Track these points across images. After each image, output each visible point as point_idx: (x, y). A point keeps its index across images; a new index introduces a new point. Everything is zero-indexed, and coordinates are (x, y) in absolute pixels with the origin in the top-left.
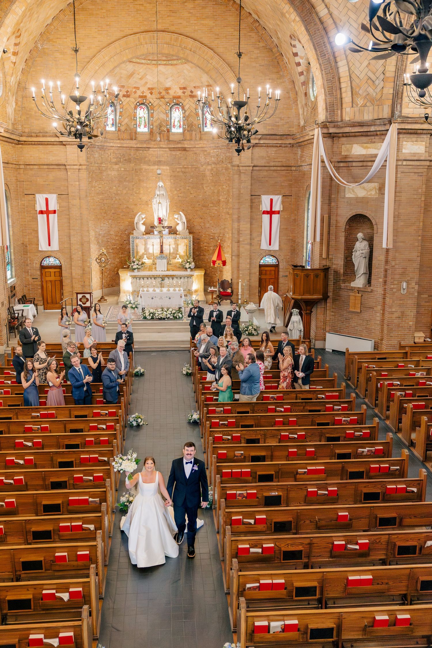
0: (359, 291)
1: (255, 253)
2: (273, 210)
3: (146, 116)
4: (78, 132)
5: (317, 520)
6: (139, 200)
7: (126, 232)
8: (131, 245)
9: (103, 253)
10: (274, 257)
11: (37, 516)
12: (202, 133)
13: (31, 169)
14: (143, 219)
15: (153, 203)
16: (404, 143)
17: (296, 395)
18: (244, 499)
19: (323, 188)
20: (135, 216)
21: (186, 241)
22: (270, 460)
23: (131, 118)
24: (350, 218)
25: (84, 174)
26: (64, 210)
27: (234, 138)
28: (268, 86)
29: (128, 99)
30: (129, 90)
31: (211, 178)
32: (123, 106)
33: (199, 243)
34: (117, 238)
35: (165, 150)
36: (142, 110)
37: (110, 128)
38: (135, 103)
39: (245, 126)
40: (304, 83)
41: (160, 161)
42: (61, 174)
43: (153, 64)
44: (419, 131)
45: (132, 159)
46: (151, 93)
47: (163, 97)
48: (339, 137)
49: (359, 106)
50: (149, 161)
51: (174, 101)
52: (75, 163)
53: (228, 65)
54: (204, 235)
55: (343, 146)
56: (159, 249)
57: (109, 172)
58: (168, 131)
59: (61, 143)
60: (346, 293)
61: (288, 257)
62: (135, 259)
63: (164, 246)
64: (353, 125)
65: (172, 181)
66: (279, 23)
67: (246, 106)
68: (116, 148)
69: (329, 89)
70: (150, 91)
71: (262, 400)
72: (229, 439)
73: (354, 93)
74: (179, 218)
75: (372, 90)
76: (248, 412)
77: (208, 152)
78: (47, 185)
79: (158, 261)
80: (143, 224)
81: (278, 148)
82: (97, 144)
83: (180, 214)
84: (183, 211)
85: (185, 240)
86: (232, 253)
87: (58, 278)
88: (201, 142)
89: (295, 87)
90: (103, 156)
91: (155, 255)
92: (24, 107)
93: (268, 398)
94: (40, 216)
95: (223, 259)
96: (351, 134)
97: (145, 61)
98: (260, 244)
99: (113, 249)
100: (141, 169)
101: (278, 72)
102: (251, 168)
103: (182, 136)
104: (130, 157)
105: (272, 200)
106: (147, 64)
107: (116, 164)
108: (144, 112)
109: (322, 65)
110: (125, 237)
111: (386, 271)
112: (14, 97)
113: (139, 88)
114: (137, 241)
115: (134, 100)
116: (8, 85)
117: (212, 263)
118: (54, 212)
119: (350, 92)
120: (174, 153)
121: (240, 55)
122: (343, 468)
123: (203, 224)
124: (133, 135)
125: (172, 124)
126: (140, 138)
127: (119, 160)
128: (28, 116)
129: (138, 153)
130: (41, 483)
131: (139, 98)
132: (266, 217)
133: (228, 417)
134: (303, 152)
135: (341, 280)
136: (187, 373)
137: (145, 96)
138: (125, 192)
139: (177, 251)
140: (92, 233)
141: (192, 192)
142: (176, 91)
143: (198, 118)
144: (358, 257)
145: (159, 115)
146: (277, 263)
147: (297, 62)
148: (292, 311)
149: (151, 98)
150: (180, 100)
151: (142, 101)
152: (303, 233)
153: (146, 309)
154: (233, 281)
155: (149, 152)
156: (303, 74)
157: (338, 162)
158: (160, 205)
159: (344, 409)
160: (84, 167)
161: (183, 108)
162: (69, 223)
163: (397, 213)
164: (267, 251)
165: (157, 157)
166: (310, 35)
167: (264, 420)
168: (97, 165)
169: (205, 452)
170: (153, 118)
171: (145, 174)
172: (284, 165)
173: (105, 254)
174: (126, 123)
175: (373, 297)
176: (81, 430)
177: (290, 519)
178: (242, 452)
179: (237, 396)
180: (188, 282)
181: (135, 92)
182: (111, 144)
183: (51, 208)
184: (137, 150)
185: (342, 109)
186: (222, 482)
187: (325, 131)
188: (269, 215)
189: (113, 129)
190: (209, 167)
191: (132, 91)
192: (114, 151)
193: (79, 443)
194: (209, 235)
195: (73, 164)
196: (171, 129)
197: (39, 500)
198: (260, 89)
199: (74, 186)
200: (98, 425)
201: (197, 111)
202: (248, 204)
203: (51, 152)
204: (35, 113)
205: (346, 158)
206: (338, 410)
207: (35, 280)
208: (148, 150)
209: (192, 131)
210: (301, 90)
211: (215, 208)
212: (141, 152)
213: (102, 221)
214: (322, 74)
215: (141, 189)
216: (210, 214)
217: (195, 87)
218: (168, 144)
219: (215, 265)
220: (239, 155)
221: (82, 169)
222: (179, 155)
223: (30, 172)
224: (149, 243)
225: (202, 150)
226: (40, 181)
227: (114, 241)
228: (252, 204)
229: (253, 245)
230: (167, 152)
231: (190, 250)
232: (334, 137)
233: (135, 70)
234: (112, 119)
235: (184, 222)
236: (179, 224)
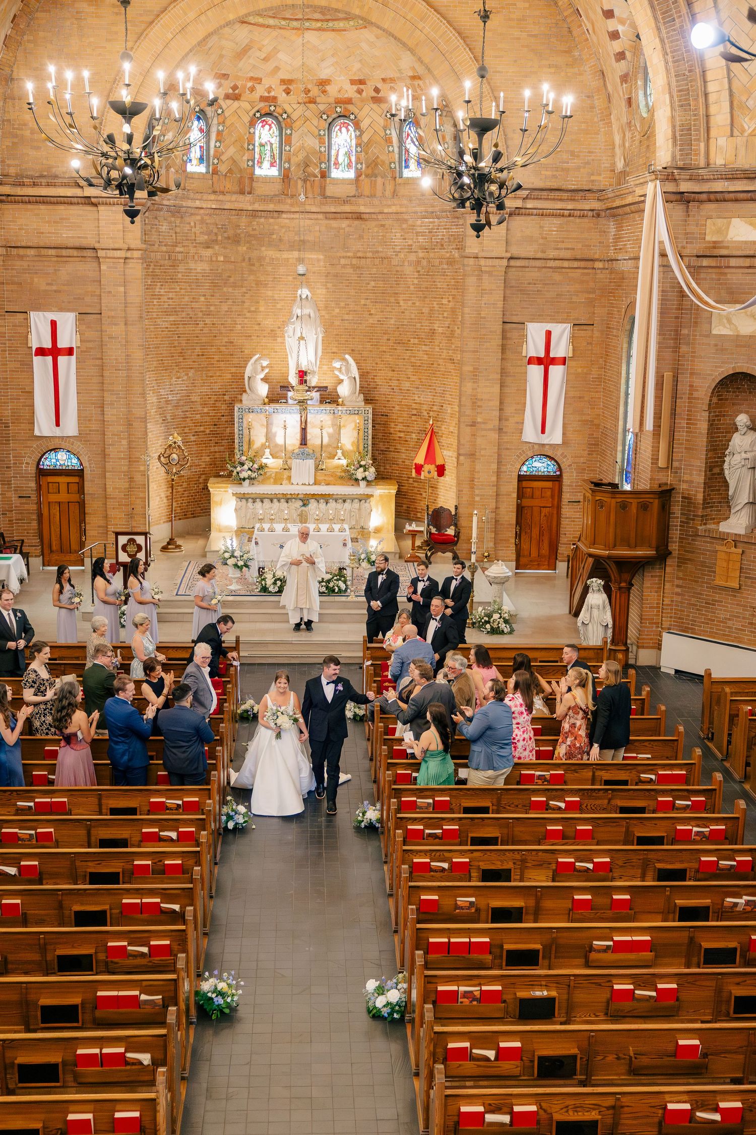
0: (737, 541)
1: (507, 449)
2: (552, 355)
3: (275, 141)
4: (125, 181)
5: (632, 1054)
6: (257, 327)
7: (226, 398)
8: (236, 425)
9: (175, 443)
10: (551, 458)
11: (28, 1030)
12: (399, 180)
13: (21, 257)
14: (263, 368)
15: (286, 335)
17: (594, 773)
18: (475, 1003)
19: (663, 312)
20: (246, 362)
21: (357, 419)
22: (532, 917)
23: (242, 147)
24: (720, 381)
25: (136, 270)
26: (91, 348)
27: (468, 199)
28: (545, 87)
29: (236, 104)
30: (239, 84)
31: (416, 281)
32: (226, 118)
33: (386, 424)
34: (206, 410)
35: (315, 216)
36: (267, 127)
37: (195, 168)
38: (251, 114)
39: (493, 173)
40: (625, 78)
41: (303, 242)
42: (86, 268)
43: (293, 29)
45: (242, 235)
46: (288, 92)
47: (313, 101)
48: (702, 202)
49: (746, 134)
50: (281, 240)
51: (338, 110)
52: (117, 246)
53: (459, 34)
54: (397, 407)
55: (709, 221)
56: (298, 437)
57: (192, 265)
58: (324, 175)
59: (86, 201)
60: (709, 547)
62: (244, 458)
63: (309, 430)
64: (733, 175)
65: (329, 285)
67: (496, 130)
68: (208, 212)
69: (681, 96)
70: (285, 87)
71: (518, 783)
72: (443, 870)
73: (735, 103)
74: (343, 368)
76: (485, 810)
77: (410, 222)
78: (55, 291)
79: (295, 463)
80: (265, 380)
81: (565, 219)
82: (166, 204)
83: (344, 360)
84: (352, 352)
85: (356, 417)
86: (458, 449)
87: (75, 497)
88: (396, 201)
89: (605, 85)
90: (178, 230)
91: (289, 448)
93: (530, 779)
94: (37, 360)
95: (439, 462)
96: (727, 196)
97: (276, 20)
98: (522, 429)
99: (196, 433)
100: (261, 259)
101: (569, 52)
102: (505, 263)
103: (354, 187)
104: (239, 231)
105: (549, 334)
106: (280, 28)
108: (271, 132)
109: (666, 41)
110: (224, 407)
113: (261, 79)
114: (250, 417)
115: (249, 107)
117: (414, 471)
118: (70, 351)
119: (728, 104)
120: (334, 223)
121: (485, 16)
122: (691, 940)
123: (395, 383)
124: (246, 183)
125: (333, 159)
126: (260, 189)
127: (214, 238)
128: (16, 140)
129: (255, 223)
130: (36, 957)
131: (260, 101)
132: (535, 372)
133: (443, 819)
134: (619, 228)
135: (698, 516)
136: (355, 715)
137: (275, 98)
138: (225, 308)
139: (339, 441)
140: (152, 399)
141: (373, 312)
142: (342, 87)
143: (391, 149)
144: (737, 467)
145: (304, 140)
146: (558, 473)
147: (610, 29)
148: (588, 582)
149: (287, 103)
150: (350, 107)
151: (267, 109)
152: (617, 408)
153: (266, 570)
154: (460, 510)
155: (280, 220)
156: (624, 58)
157: (698, 256)
158: (302, 342)
159: (696, 807)
160: (137, 254)
161: (357, 126)
162: (102, 376)
164: (536, 447)
165: (298, 233)
167: (523, 829)
168: (164, 249)
169: (391, 895)
170: (290, 146)
171: (269, 269)
172: (578, 257)
173: (179, 446)
174: (231, 157)
176: (124, 843)
177: (575, 1051)
178: (473, 899)
179: (463, 773)
180: (359, 509)
181: (252, 89)
182: (198, 204)
183: (62, 344)
184: (255, 216)
185: (708, 138)
186: (427, 966)
187: (671, 187)
188: (542, 367)
189: (202, 169)
190: (412, 257)
191: (246, 85)
192: (202, 218)
193: (120, 870)
194: (409, 408)
195: (112, 246)
196: (330, 172)
197: (32, 997)
198: (527, 93)
199: (114, 296)
200: (160, 831)
201: (388, 132)
202: (497, 341)
203: (66, 219)
204: (31, 134)
205: (714, 248)
206: (685, 808)
207: (24, 500)
208: (278, 218)
209: (376, 177)
210: (619, 92)
211: (424, 348)
212: (262, 220)
213: (174, 372)
214: (667, 63)
215: (262, 303)
216: (413, 360)
217: (384, 80)
218: (322, 204)
219: (420, 474)
220: (478, 237)
221: (133, 258)
222: (347, 229)
223: (18, 264)
224: (275, 422)
225: (398, 220)
226: (40, 283)
227: (198, 417)
228: (505, 342)
229: (506, 432)
230: (320, 222)
231: (365, 439)
232: (689, 202)
233: (252, 41)
234: (201, 147)
235: (355, 378)
236: (342, 381)
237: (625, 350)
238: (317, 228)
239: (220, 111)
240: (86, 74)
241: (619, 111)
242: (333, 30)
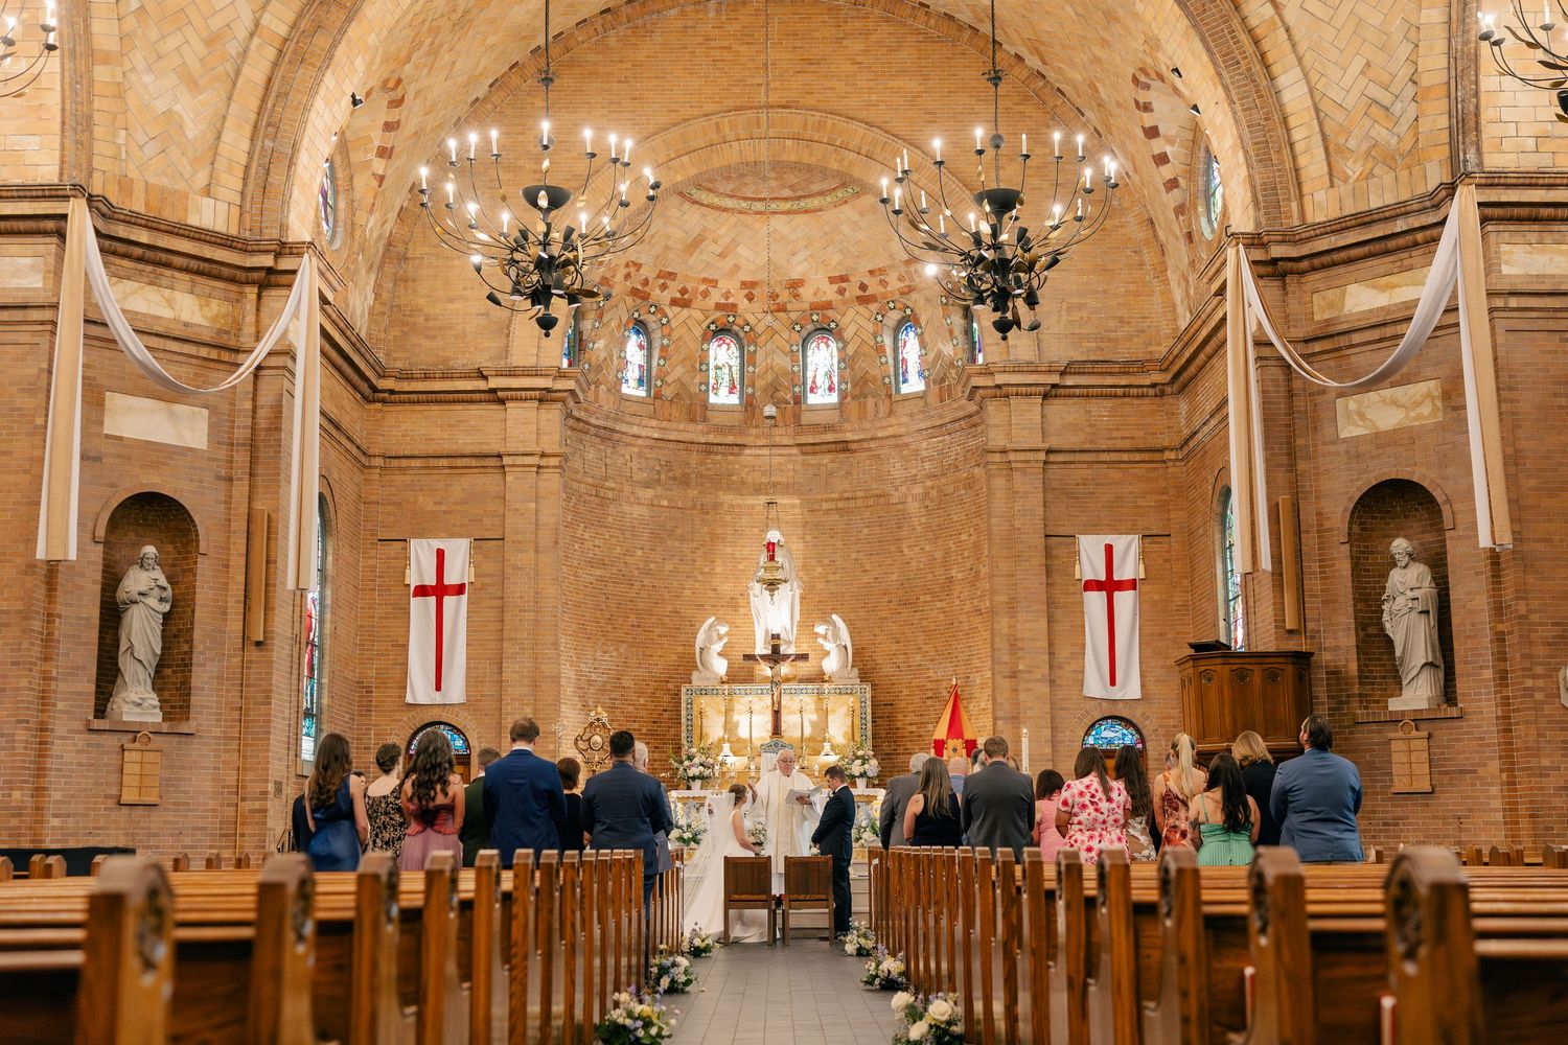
0: (1418, 719)
1: (1065, 709)
2: (1116, 577)
3: (735, 363)
6: (712, 594)
7: (671, 686)
8: (683, 709)
9: (598, 720)
10: (1128, 723)
12: (896, 398)
13: (403, 470)
14: (720, 638)
15: (751, 593)
16: (1504, 248)
21: (851, 702)
23: (693, 367)
24: (1361, 498)
25: (552, 484)
26: (490, 585)
29: (685, 312)
30: (689, 286)
31: (923, 520)
32: (672, 330)
33: (891, 718)
34: (642, 701)
35: (787, 451)
36: (725, 346)
37: (631, 389)
38: (704, 325)
40: (1180, 210)
41: (774, 485)
42: (488, 482)
43: (757, 213)
44: (1545, 212)
45: (693, 476)
46: (750, 298)
47: (782, 309)
48: (1302, 273)
49: (1351, 181)
50: (743, 482)
51: (815, 317)
52: (528, 450)
54: (906, 692)
55: (1315, 296)
56: (769, 727)
57: (627, 508)
58: (798, 400)
59: (491, 396)
60: (1376, 738)
61: (1172, 722)
62: (694, 750)
63: (784, 717)
64: (1339, 226)
65: (808, 538)
66: (1099, 52)
68: (648, 442)
69: (1258, 150)
70: (746, 291)
73: (1331, 148)
74: (830, 633)
75: (1384, 132)
77: (912, 447)
78: (445, 512)
79: (766, 759)
80: (723, 654)
81: (1119, 401)
82: (593, 421)
83: (833, 623)
85: (849, 698)
86: (994, 712)
88: (893, 420)
89: (1155, 236)
90: (609, 461)
91: (757, 742)
92: (399, 306)
94: (416, 603)
95: (968, 736)
96: (1336, 257)
97: (735, 201)
98: (1082, 680)
100: (716, 506)
102: (1042, 456)
103: (837, 412)
104: (688, 471)
105: (1109, 549)
106: (740, 213)
107: (648, 486)
108: (730, 352)
109: (1231, 87)
110: (667, 698)
111: (1500, 638)
112: (373, 277)
113: (717, 282)
114: (703, 700)
115: (701, 317)
116: (358, 233)
118: (459, 589)
119: (1322, 149)
120: (813, 460)
121: (996, 80)
123: (901, 658)
124: (698, 409)
126: (715, 418)
127: (656, 477)
128: (406, 329)
129: (710, 461)
131: (715, 309)
132: (1095, 601)
134: (1192, 398)
135: (1353, 695)
137: (734, 306)
138: (669, 567)
139: (825, 729)
140: (568, 671)
141: (867, 567)
142: (817, 287)
143: (883, 360)
144: (1402, 613)
145: (773, 358)
147: (1156, 152)
149: (752, 313)
150: (830, 313)
151: (724, 320)
155: (741, 458)
156: (1177, 184)
157: (1308, 341)
160: (554, 461)
161: (839, 338)
162: (502, 621)
163: (1510, 451)
164: (1105, 705)
165: (764, 473)
166: (1189, 15)
168: (591, 480)
170: (754, 367)
171: (728, 518)
172: (1141, 447)
173: (604, 725)
174: (679, 379)
175: (1467, 733)
181: (705, 294)
182: (635, 430)
183: (451, 579)
184: (709, 453)
185: (1302, 195)
188: (1104, 593)
189: (641, 392)
191: (697, 289)
192: (641, 450)
194: (922, 688)
195: (522, 450)
196: (805, 397)
199: (522, 515)
201: (879, 339)
202: (1039, 559)
203: (464, 421)
204: (426, 320)
205: (1328, 326)
208: (739, 454)
209: (865, 397)
210: (1174, 232)
211: (939, 604)
212: (719, 457)
213: (600, 643)
214: (1234, 113)
215: (719, 562)
216: (924, 623)
217: (871, 272)
218: (799, 434)
219: (942, 755)
220: (1004, 338)
221: (548, 467)
222: (830, 465)
223: (399, 479)
224: (737, 707)
225: (896, 446)
226: (426, 502)
227: (631, 708)
228: (1050, 562)
229: (1060, 686)
230: (794, 458)
231: (863, 728)
232: (1283, 275)
233: (705, 229)
234: (640, 366)
235: (845, 647)
236: (828, 653)
237: (1217, 542)
238: (790, 466)
239: (664, 321)
240: (494, 134)
241: (1178, 254)
242: (806, 212)
